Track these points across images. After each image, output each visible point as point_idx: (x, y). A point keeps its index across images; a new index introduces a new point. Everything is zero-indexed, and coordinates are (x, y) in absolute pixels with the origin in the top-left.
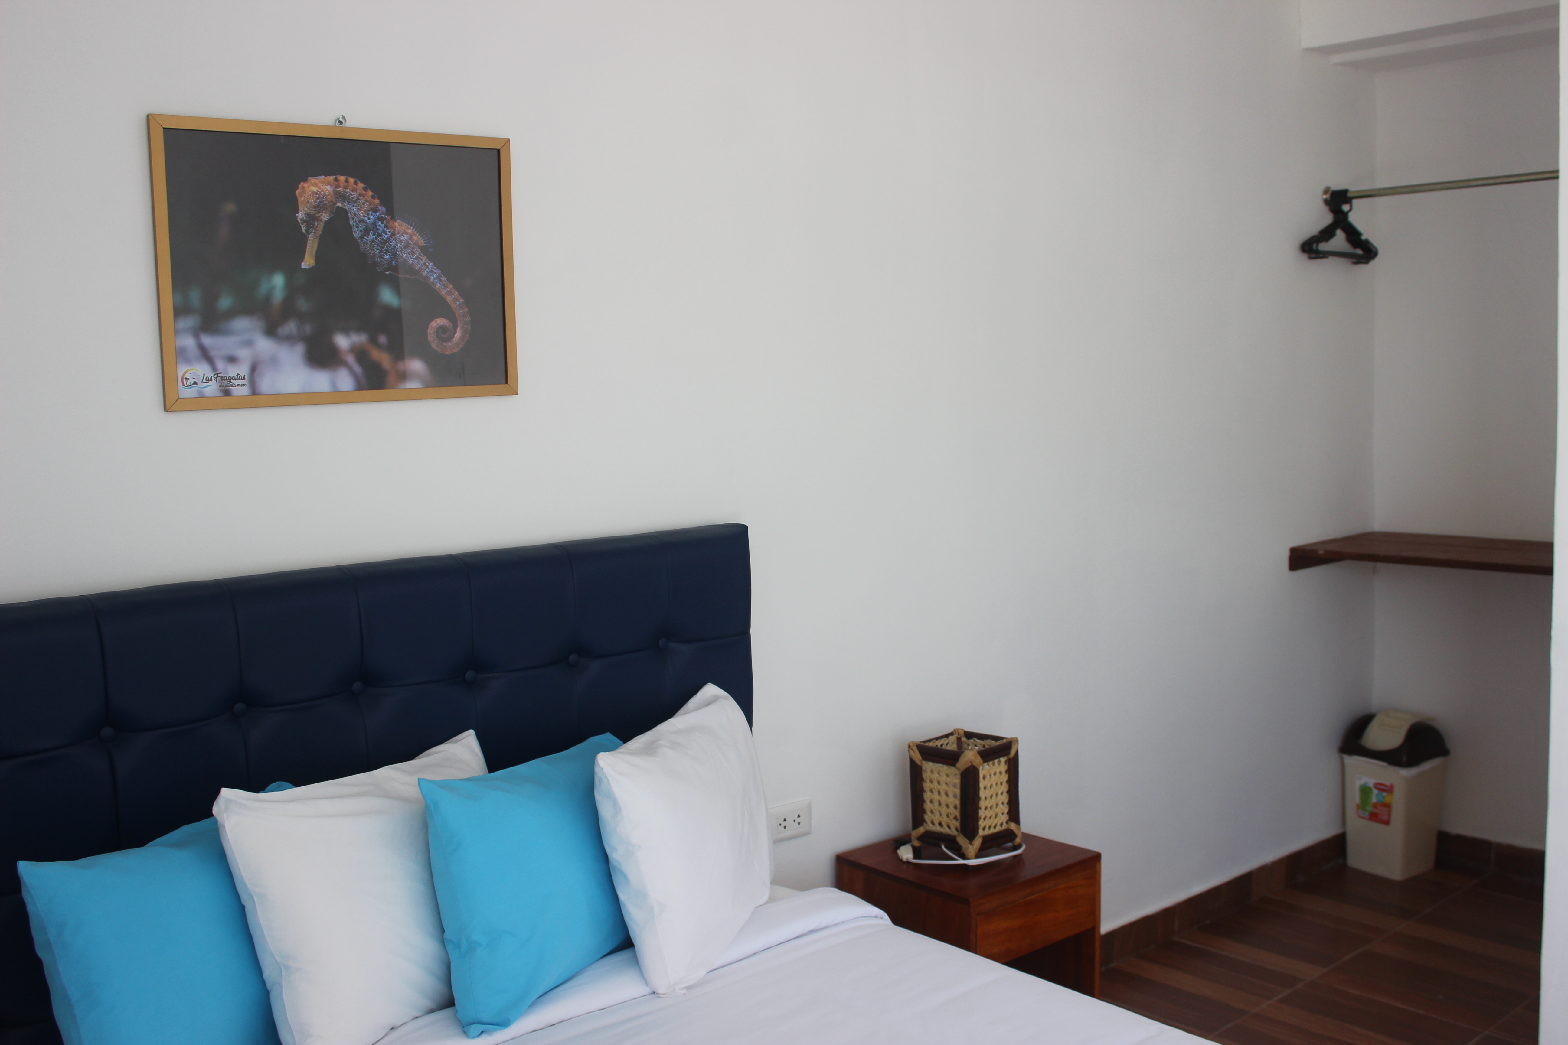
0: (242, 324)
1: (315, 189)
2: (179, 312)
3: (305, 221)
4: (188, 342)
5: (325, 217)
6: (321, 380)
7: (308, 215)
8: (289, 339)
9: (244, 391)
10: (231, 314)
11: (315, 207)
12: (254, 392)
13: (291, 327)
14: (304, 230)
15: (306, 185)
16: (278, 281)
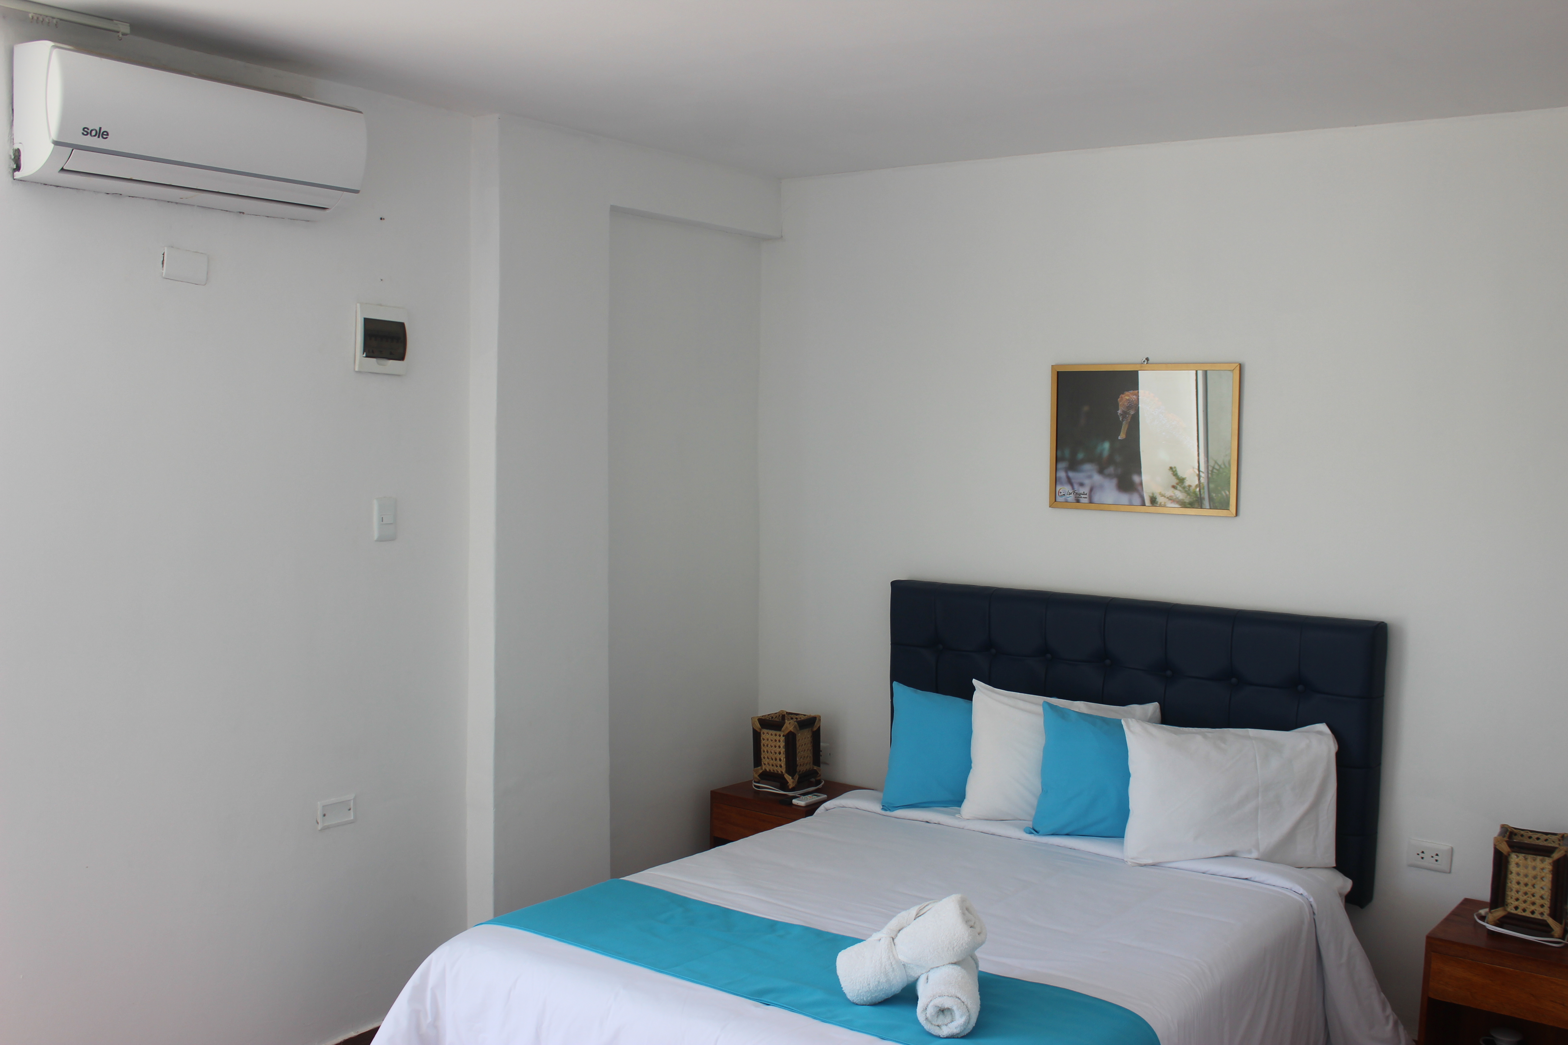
0: (1088, 467)
1: (1127, 398)
2: (1058, 460)
3: (1122, 415)
4: (1062, 474)
5: (1132, 412)
6: (1124, 498)
7: (1123, 411)
8: (1109, 476)
9: (1086, 501)
10: (1083, 462)
11: (1127, 407)
12: (1091, 502)
13: (1111, 470)
14: (1121, 419)
15: (1123, 396)
16: (1106, 445)
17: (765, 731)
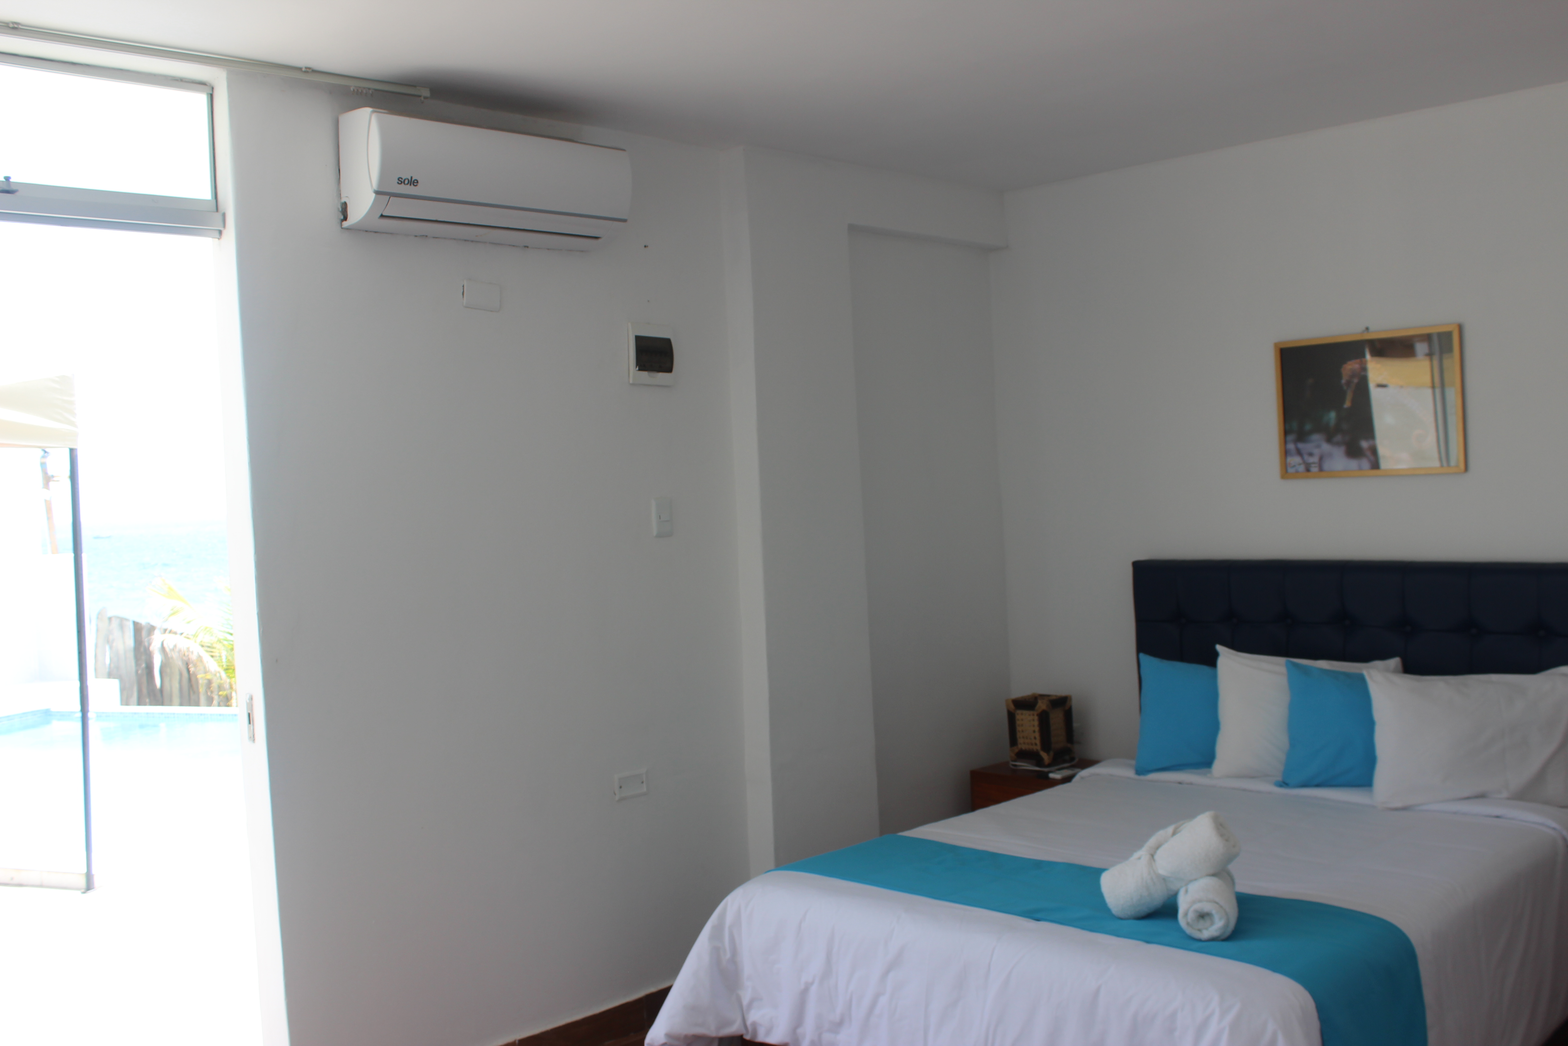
0: (1316, 437)
1: (1350, 367)
2: (1286, 433)
3: (1345, 384)
4: (1291, 446)
5: (1356, 380)
6: (1353, 464)
7: (1347, 380)
8: (1338, 444)
9: (1317, 469)
10: (1312, 432)
11: (1350, 376)
12: (1321, 470)
13: (1338, 438)
14: (1345, 389)
15: (1345, 366)
16: (1333, 415)
17: (1019, 712)
